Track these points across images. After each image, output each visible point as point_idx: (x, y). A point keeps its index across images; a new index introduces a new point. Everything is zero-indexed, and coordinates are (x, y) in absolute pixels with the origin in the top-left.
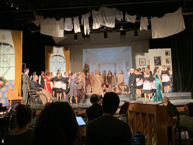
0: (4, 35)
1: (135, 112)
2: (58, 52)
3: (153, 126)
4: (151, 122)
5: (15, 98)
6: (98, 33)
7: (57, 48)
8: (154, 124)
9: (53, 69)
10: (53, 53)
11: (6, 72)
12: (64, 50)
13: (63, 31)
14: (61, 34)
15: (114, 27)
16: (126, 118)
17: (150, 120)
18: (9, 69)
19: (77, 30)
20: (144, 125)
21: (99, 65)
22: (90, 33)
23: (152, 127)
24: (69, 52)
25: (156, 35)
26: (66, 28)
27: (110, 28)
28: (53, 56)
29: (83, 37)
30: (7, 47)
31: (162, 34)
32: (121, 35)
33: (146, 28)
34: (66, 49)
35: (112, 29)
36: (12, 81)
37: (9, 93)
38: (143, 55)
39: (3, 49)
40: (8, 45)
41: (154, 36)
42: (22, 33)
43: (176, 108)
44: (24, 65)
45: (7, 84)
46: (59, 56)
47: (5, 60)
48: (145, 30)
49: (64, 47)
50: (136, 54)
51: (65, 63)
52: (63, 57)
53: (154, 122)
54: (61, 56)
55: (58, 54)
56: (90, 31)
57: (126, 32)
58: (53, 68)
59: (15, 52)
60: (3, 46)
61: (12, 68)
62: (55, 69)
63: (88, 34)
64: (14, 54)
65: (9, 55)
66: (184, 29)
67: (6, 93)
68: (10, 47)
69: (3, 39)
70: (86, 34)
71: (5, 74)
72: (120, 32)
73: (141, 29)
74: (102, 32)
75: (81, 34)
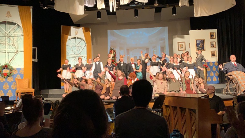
0: (8, 12)
1: (172, 107)
2: (76, 34)
3: (194, 123)
4: (191, 118)
5: (24, 90)
6: (127, 9)
7: (75, 29)
8: (195, 121)
9: (71, 55)
10: (71, 35)
11: (13, 58)
12: (84, 31)
13: (83, 7)
14: (80, 11)
15: (147, 2)
16: (161, 114)
17: (191, 115)
18: (16, 55)
19: (101, 6)
20: (183, 123)
21: (128, 50)
22: (117, 9)
23: (193, 125)
24: (91, 33)
25: (200, 12)
26: (87, 3)
27: (141, 3)
28: (70, 39)
29: (108, 15)
30: (13, 26)
31: (206, 11)
33: (186, 4)
34: (86, 30)
35: (144, 5)
36: (20, 69)
37: (17, 83)
38: (183, 38)
39: (9, 29)
40: (14, 24)
41: (197, 14)
42: (31, 10)
44: (35, 49)
45: (14, 73)
46: (78, 38)
47: (11, 43)
48: (185, 6)
49: (84, 28)
50: (173, 36)
51: (85, 48)
52: (83, 40)
53: (196, 118)
54: (81, 39)
55: (77, 36)
56: (117, 7)
57: (162, 8)
58: (70, 53)
59: (24, 33)
60: (9, 25)
61: (20, 53)
62: (73, 55)
64: (23, 36)
65: (16, 36)
67: (13, 84)
68: (17, 27)
69: (8, 17)
71: (12, 60)
72: (154, 9)
73: (180, 5)
74: (132, 8)
75: (105, 10)
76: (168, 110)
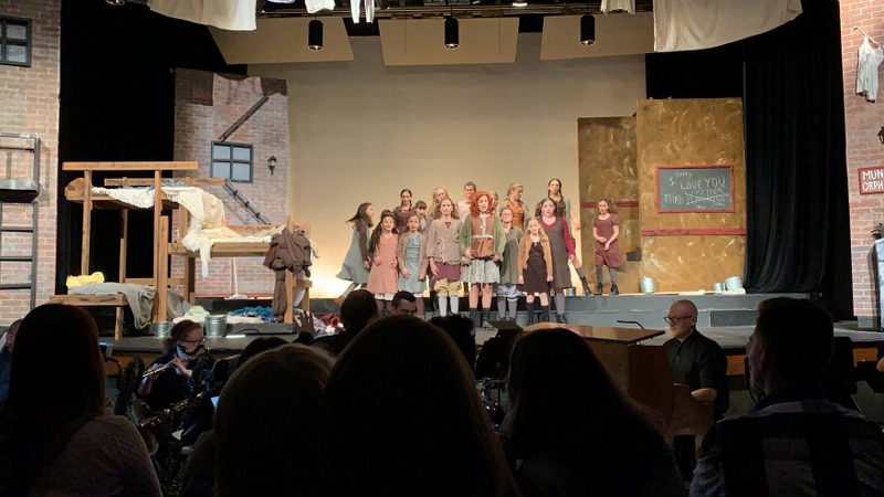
6: (415, 18)
14: (242, 17)
29: (349, 34)
31: (696, 31)
32: (520, 31)
33: (627, 4)
41: (664, 43)
43: (728, 357)
57: (545, 18)
63: (368, 21)
66: (794, 12)
70: (356, 20)
72: (517, 19)
74: (436, 13)
75: (339, 20)
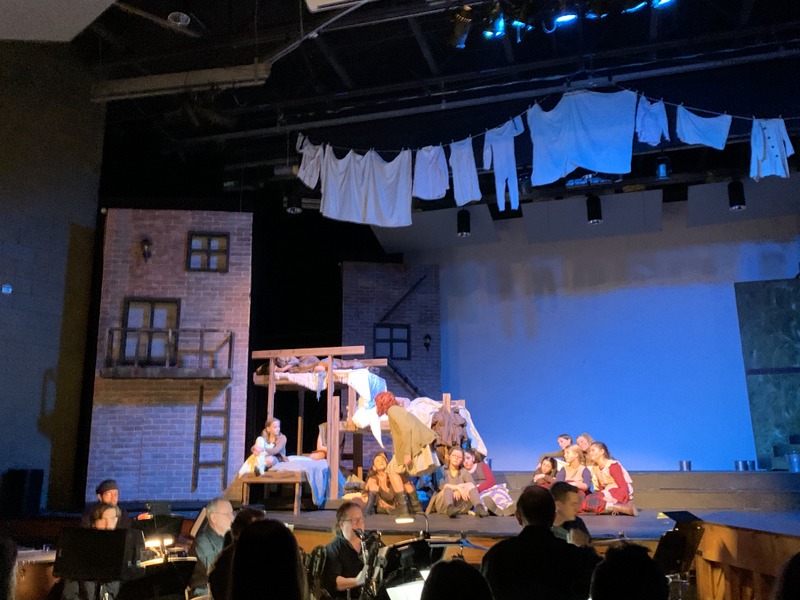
1: (732, 567)
13: (409, 201)
15: (628, 170)
27: (609, 175)
29: (495, 219)
32: (666, 200)
33: (780, 169)
35: (620, 180)
48: (775, 176)
76: (716, 582)
